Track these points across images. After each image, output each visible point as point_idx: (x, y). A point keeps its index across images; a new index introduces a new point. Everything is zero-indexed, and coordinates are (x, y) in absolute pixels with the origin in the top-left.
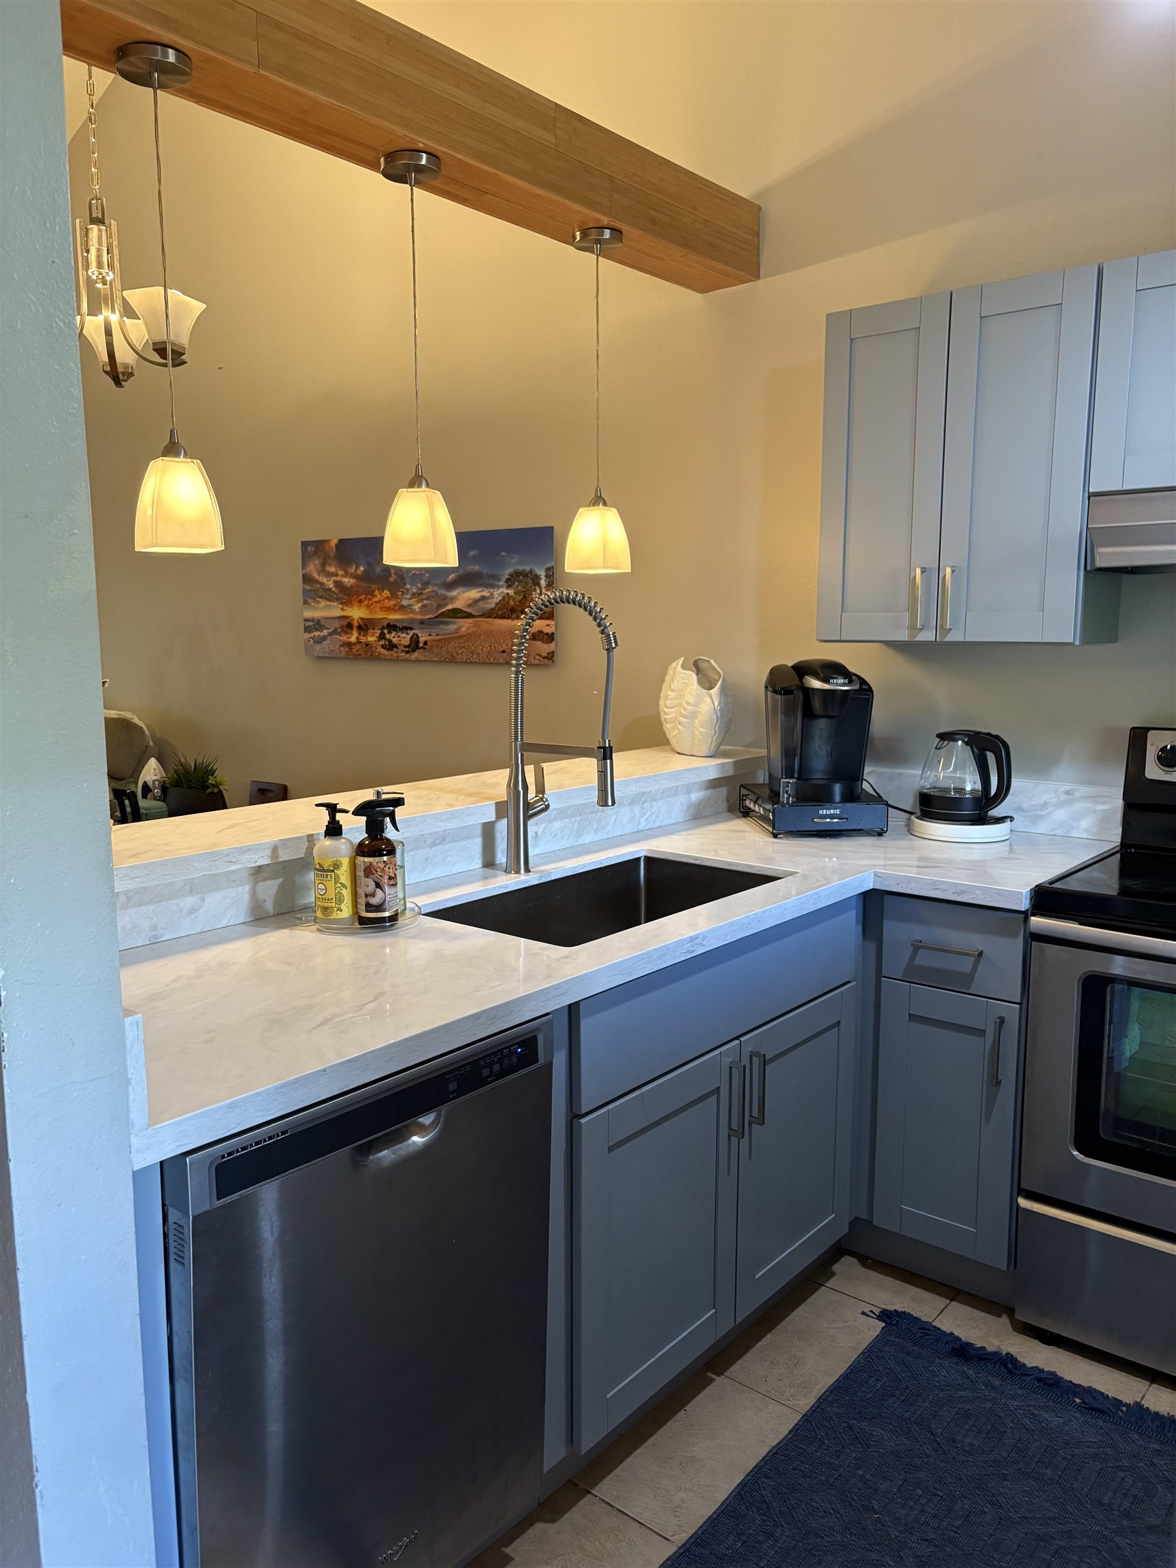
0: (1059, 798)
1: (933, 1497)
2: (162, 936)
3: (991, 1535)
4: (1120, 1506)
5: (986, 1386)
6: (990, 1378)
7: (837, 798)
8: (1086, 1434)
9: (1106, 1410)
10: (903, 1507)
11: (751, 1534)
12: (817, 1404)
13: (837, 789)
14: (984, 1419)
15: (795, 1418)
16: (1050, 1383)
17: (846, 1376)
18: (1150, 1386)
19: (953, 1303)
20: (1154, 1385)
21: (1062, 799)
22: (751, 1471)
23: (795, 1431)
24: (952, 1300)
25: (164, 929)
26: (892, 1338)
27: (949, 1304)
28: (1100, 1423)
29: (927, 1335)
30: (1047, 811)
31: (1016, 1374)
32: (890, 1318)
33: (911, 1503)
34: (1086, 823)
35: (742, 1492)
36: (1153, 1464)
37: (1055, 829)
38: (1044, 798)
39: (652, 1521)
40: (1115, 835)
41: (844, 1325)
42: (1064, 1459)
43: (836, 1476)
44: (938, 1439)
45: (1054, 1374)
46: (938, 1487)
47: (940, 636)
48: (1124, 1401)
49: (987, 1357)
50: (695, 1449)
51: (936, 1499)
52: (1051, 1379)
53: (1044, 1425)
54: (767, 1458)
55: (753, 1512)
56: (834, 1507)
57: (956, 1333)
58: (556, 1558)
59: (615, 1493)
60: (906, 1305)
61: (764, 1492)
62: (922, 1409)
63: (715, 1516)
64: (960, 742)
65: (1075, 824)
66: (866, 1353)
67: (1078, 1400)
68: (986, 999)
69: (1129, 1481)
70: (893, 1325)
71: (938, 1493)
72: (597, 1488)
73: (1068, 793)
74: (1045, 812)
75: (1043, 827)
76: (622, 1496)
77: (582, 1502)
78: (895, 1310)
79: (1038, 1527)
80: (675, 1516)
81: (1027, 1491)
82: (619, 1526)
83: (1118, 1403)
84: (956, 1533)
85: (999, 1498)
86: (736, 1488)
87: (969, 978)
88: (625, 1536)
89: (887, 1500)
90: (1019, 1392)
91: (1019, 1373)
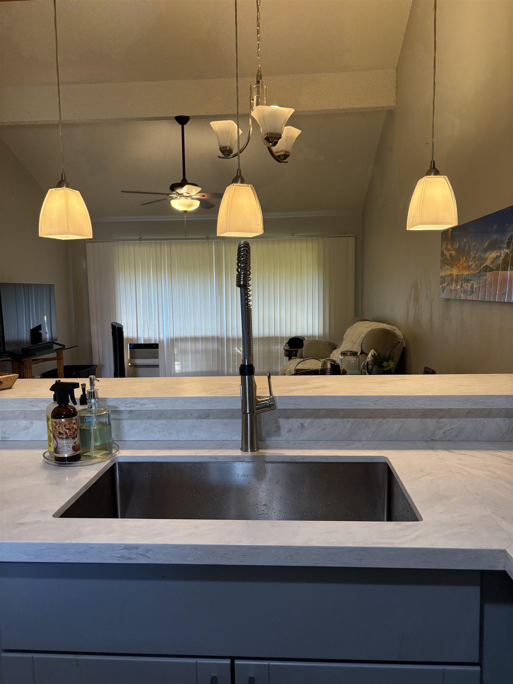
2: (9, 438)
25: (9, 434)
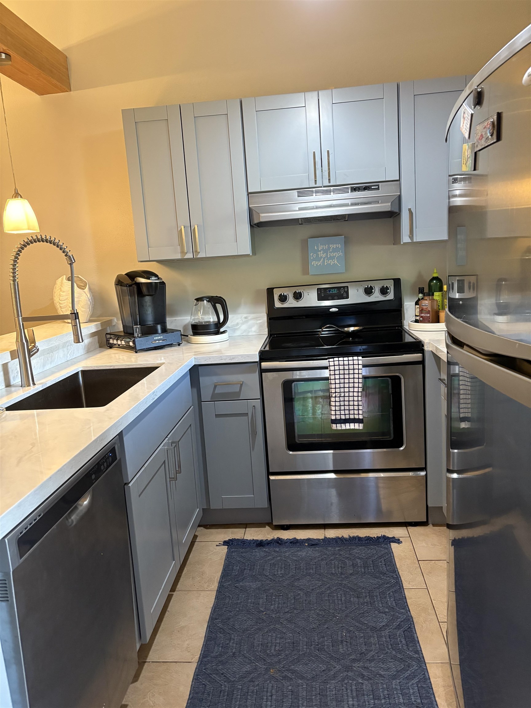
0: (242, 321)
1: (280, 597)
3: (306, 600)
4: (339, 572)
5: (275, 552)
6: (275, 549)
7: (160, 331)
8: (315, 554)
9: (317, 543)
10: (271, 605)
11: (223, 643)
12: (219, 585)
13: (159, 327)
14: (280, 563)
15: (214, 593)
16: (295, 542)
17: (224, 570)
18: (325, 530)
19: (247, 529)
20: (326, 530)
21: (244, 320)
22: (209, 620)
23: (217, 597)
24: (246, 528)
26: (233, 550)
27: (246, 530)
28: (317, 548)
29: (245, 543)
30: (239, 326)
31: (282, 544)
32: (228, 543)
33: (273, 603)
34: (254, 329)
35: (210, 629)
36: (340, 555)
37: (242, 333)
38: (237, 321)
39: (180, 659)
40: (266, 331)
41: (212, 552)
42: (314, 565)
43: (242, 606)
44: (269, 577)
45: (295, 538)
46: (279, 593)
47: (195, 256)
48: (320, 539)
49: (270, 542)
50: (181, 623)
51: (281, 597)
52: (295, 541)
53: (301, 557)
54: (212, 612)
55: (219, 634)
56: (247, 617)
57: (255, 538)
58: (147, 694)
59: (157, 656)
60: (231, 536)
61: (218, 625)
62: (258, 569)
63: (205, 643)
64: (205, 301)
65: (250, 330)
66: (227, 559)
67: (306, 544)
68: (246, 400)
69: (337, 563)
70: (231, 545)
71: (281, 595)
72: (148, 658)
73: (246, 318)
74: (238, 327)
75: (238, 333)
76: (161, 656)
77: (144, 667)
78: (229, 540)
79: (318, 590)
80: (188, 652)
81: (308, 580)
82: (167, 668)
83: (319, 540)
84: (294, 605)
85: (301, 587)
86: (207, 629)
87: (239, 393)
88: (172, 670)
89: (265, 606)
90: (286, 549)
91: (283, 543)
